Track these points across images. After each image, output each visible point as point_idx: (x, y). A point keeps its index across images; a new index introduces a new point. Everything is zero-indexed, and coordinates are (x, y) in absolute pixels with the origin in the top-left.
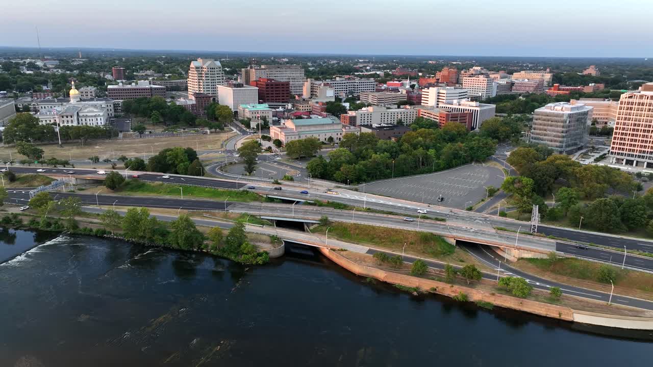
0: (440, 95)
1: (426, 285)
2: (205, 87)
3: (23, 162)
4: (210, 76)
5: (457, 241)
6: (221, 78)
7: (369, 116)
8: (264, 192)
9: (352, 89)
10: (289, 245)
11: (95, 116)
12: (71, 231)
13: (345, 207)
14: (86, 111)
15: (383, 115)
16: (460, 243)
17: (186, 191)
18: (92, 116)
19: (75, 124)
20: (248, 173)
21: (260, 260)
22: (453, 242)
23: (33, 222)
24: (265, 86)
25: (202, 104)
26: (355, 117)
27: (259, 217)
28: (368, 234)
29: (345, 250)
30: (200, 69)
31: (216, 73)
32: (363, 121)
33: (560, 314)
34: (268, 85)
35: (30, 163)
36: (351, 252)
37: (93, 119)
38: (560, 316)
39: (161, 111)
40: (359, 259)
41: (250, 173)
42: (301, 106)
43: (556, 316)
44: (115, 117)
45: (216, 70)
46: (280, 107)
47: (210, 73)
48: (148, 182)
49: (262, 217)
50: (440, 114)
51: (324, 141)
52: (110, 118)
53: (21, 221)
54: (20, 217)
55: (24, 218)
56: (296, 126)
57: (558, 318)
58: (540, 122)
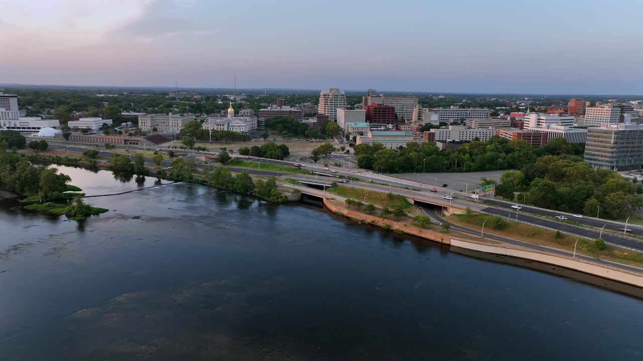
0: (541, 121)
1: (369, 219)
2: (329, 110)
3: (182, 148)
4: (333, 101)
5: (415, 201)
6: (343, 103)
7: (448, 133)
8: (311, 169)
9: (464, 116)
10: (303, 195)
11: (239, 126)
12: (189, 180)
13: (357, 180)
14: (234, 122)
15: (462, 133)
16: (416, 203)
17: (262, 166)
18: (237, 126)
19: (226, 129)
20: (313, 161)
21: (280, 200)
22: (412, 202)
23: (171, 174)
24: (373, 110)
25: (321, 122)
26: (434, 134)
27: (297, 181)
28: (357, 194)
29: (334, 199)
30: (327, 96)
31: (339, 99)
32: (441, 137)
33: (442, 239)
34: (376, 109)
35: (185, 148)
36: (337, 200)
37: (238, 128)
38: (442, 241)
39: (285, 124)
40: (339, 204)
41: (316, 161)
42: (403, 127)
43: (440, 240)
44: (257, 130)
45: (339, 97)
46: (383, 127)
47: (334, 99)
48: (245, 160)
49: (299, 181)
50: (514, 133)
51: (396, 149)
52: (253, 130)
53: (166, 174)
54: (166, 172)
55: (168, 172)
56: (372, 136)
57: (441, 242)
58: (592, 138)
